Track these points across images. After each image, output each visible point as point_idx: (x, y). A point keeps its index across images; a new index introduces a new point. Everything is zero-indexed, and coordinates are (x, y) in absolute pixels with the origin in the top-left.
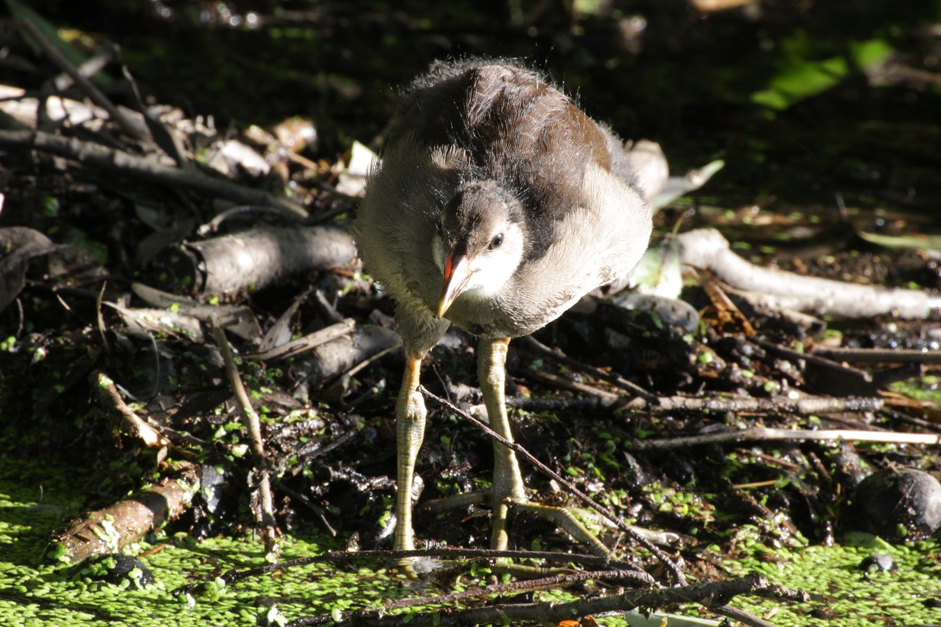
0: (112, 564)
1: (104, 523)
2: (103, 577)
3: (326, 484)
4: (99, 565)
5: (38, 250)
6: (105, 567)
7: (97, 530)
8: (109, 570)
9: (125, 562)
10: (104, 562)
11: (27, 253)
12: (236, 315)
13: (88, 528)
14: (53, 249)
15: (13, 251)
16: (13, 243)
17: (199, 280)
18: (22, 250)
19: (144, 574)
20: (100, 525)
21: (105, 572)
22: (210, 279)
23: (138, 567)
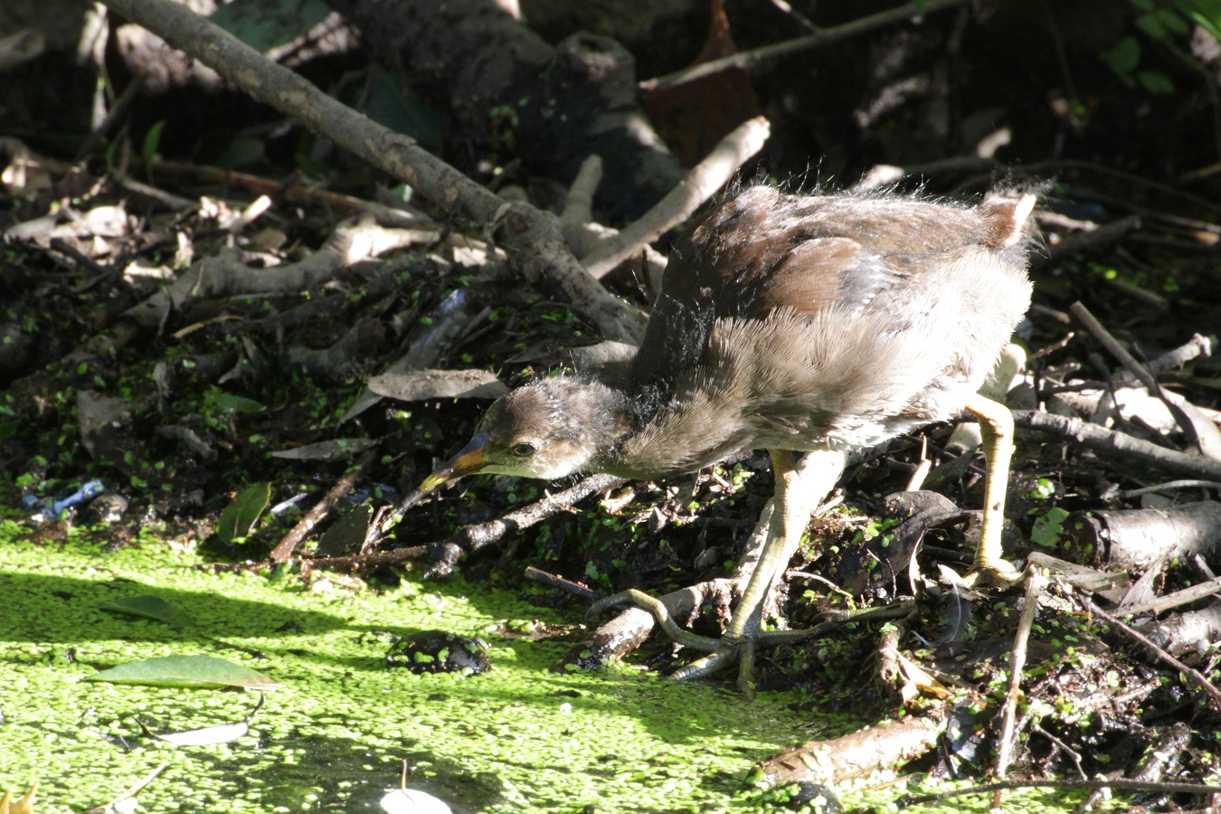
0: (795, 791)
1: (817, 753)
2: (785, 804)
3: (1101, 734)
4: (783, 792)
5: (941, 514)
6: (788, 794)
7: (807, 758)
8: (791, 797)
9: (809, 790)
10: (788, 788)
11: (929, 517)
12: (1111, 579)
13: (799, 757)
14: (958, 514)
15: (915, 515)
16: (916, 507)
17: (1101, 548)
18: (924, 514)
19: (828, 803)
20: (812, 754)
21: (787, 799)
22: (1113, 547)
23: (823, 795)
